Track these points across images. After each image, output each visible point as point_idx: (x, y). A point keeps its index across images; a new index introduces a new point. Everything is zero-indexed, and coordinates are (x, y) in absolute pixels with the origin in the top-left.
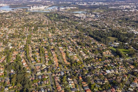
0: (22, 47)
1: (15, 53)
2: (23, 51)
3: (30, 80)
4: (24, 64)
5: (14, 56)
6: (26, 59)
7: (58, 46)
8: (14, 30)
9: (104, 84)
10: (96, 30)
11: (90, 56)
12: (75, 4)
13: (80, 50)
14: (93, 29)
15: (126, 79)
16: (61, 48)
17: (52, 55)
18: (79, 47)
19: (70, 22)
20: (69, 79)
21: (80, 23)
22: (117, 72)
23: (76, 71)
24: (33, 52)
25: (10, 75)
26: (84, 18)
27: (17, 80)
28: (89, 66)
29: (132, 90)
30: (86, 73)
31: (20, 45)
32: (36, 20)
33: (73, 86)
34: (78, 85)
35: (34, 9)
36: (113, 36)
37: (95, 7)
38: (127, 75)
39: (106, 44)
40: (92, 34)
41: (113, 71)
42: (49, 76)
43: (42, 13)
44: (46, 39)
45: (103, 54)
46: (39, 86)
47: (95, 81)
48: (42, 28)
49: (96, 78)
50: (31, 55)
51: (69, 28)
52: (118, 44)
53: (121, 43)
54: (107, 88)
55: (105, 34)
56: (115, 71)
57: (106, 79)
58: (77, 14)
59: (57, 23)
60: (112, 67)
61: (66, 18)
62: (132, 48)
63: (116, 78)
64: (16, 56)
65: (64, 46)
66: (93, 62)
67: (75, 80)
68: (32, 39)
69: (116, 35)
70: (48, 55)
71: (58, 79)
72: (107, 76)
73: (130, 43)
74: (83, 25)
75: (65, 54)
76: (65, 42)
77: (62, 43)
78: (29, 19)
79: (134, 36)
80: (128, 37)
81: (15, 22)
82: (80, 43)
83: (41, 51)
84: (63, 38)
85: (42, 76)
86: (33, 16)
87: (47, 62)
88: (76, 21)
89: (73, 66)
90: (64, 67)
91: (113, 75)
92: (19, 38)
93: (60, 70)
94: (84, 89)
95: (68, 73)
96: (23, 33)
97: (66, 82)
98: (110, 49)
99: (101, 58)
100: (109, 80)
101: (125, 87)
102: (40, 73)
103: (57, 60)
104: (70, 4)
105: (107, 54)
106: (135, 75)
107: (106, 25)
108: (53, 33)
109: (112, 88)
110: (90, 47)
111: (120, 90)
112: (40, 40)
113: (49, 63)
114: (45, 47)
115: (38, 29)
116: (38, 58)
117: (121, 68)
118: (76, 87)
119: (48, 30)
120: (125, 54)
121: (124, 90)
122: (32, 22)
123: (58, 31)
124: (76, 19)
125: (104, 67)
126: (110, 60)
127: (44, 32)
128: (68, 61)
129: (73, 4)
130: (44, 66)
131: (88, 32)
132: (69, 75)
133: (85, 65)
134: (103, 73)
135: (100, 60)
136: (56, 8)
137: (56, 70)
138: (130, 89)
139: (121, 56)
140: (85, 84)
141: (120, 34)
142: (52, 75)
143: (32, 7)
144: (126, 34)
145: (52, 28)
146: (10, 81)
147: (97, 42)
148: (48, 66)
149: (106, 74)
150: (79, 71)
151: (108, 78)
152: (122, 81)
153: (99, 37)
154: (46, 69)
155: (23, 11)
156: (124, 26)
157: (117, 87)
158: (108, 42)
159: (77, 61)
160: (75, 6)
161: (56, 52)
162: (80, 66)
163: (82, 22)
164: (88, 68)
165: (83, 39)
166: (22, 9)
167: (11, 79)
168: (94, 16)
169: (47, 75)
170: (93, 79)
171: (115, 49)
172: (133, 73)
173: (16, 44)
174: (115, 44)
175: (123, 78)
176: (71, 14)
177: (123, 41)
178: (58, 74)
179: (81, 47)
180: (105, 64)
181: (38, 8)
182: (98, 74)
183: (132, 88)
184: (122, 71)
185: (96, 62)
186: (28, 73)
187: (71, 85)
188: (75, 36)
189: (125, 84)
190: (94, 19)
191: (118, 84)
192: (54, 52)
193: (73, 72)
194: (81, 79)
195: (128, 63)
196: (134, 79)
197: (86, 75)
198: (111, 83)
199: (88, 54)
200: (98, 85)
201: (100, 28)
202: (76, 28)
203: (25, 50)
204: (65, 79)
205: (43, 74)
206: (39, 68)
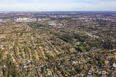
0: (11, 48)
1: (7, 53)
2: (12, 51)
3: (19, 72)
4: (14, 60)
5: (5, 55)
6: (15, 57)
7: (39, 46)
8: (4, 35)
9: (72, 71)
10: (64, 34)
11: (61, 52)
12: (48, 16)
13: (54, 48)
14: (62, 34)
15: (86, 67)
16: (40, 47)
17: (34, 53)
18: (53, 46)
19: (46, 29)
20: (47, 69)
21: (53, 29)
22: (80, 62)
23: (52, 63)
24: (20, 51)
25: (3, 69)
26: (55, 26)
27: (9, 73)
28: (61, 59)
29: (90, 74)
30: (59, 64)
31: (10, 46)
32: (21, 28)
33: (51, 74)
34: (54, 73)
35: (20, 20)
36: (75, 38)
37: (62, 19)
38: (86, 64)
39: (71, 44)
40: (61, 37)
41: (77, 62)
42: (33, 68)
43: (25, 23)
44: (30, 41)
45: (70, 51)
46: (26, 76)
47: (66, 69)
48: (26, 33)
49: (66, 67)
50: (19, 53)
51: (45, 33)
52: (79, 43)
53: (81, 42)
54: (74, 74)
55: (70, 37)
56: (78, 62)
57: (73, 68)
58: (50, 23)
59: (37, 30)
60: (76, 59)
61: (43, 26)
62: (88, 45)
63: (80, 66)
64: (8, 54)
65: (42, 46)
66: (63, 56)
67: (52, 70)
68: (19, 42)
69: (77, 37)
70: (31, 53)
71: (40, 70)
72: (73, 66)
73: (87, 42)
74: (55, 31)
75: (44, 51)
76: (43, 43)
77: (41, 44)
78: (16, 27)
79: (89, 37)
80: (85, 38)
81: (5, 30)
82: (54, 43)
83: (26, 51)
84: (41, 40)
85: (28, 69)
86: (19, 25)
87: (31, 58)
88: (50, 28)
89: (50, 59)
90: (43, 61)
91: (77, 64)
92: (8, 41)
93: (41, 63)
94: (58, 75)
95: (46, 65)
96: (12, 38)
97: (45, 72)
98: (74, 47)
99: (69, 53)
100: (75, 68)
101: (85, 72)
102: (26, 66)
103: (38, 56)
104: (45, 17)
105: (72, 50)
106: (91, 64)
107: (70, 30)
108: (34, 37)
109: (77, 73)
110: (61, 46)
111: (82, 74)
112: (25, 42)
113: (32, 59)
114: (29, 47)
115: (23, 34)
116: (24, 55)
117: (82, 59)
118: (53, 75)
119: (31, 35)
120: (84, 50)
121: (85, 74)
122: (18, 30)
123: (38, 35)
124: (50, 27)
125: (71, 59)
126: (74, 54)
127: (27, 36)
128: (46, 56)
129: (47, 16)
130: (29, 61)
131: (59, 36)
132: (48, 66)
133: (58, 59)
134: (71, 64)
135: (68, 54)
136: (36, 19)
137: (38, 64)
138: (89, 73)
139: (81, 51)
140: (59, 72)
141: (80, 36)
142: (35, 67)
143: (17, 19)
144: (84, 36)
145: (33, 34)
146: (4, 74)
147: (65, 43)
148: (32, 61)
149: (73, 64)
150: (54, 63)
151: (74, 67)
152: (83, 68)
153: (66, 39)
154: (30, 63)
155: (11, 22)
156: (82, 31)
157: (81, 72)
158: (73, 42)
159: (53, 56)
160: (49, 18)
161: (37, 50)
162: (55, 59)
163: (54, 29)
164: (60, 61)
165: (56, 40)
166: (10, 20)
167: (4, 72)
168: (62, 24)
169: (32, 68)
170: (64, 68)
171: (77, 47)
172: (90, 62)
173: (7, 46)
174: (77, 43)
175: (84, 66)
176: (46, 23)
177: (82, 41)
178: (40, 66)
179: (55, 46)
180: (71, 57)
181: (22, 19)
182: (67, 64)
183: (90, 72)
184: (83, 61)
185: (65, 56)
186: (17, 67)
187: (50, 73)
188: (50, 39)
189: (85, 70)
190: (62, 26)
191: (81, 70)
192: (36, 51)
193: (50, 64)
194: (56, 68)
195: (86, 56)
196: (91, 66)
197: (60, 66)
198: (76, 70)
199: (60, 51)
200: (68, 72)
201: (66, 33)
202: (50, 33)
203: (14, 50)
204: (44, 69)
205: (29, 67)
206: (26, 63)
